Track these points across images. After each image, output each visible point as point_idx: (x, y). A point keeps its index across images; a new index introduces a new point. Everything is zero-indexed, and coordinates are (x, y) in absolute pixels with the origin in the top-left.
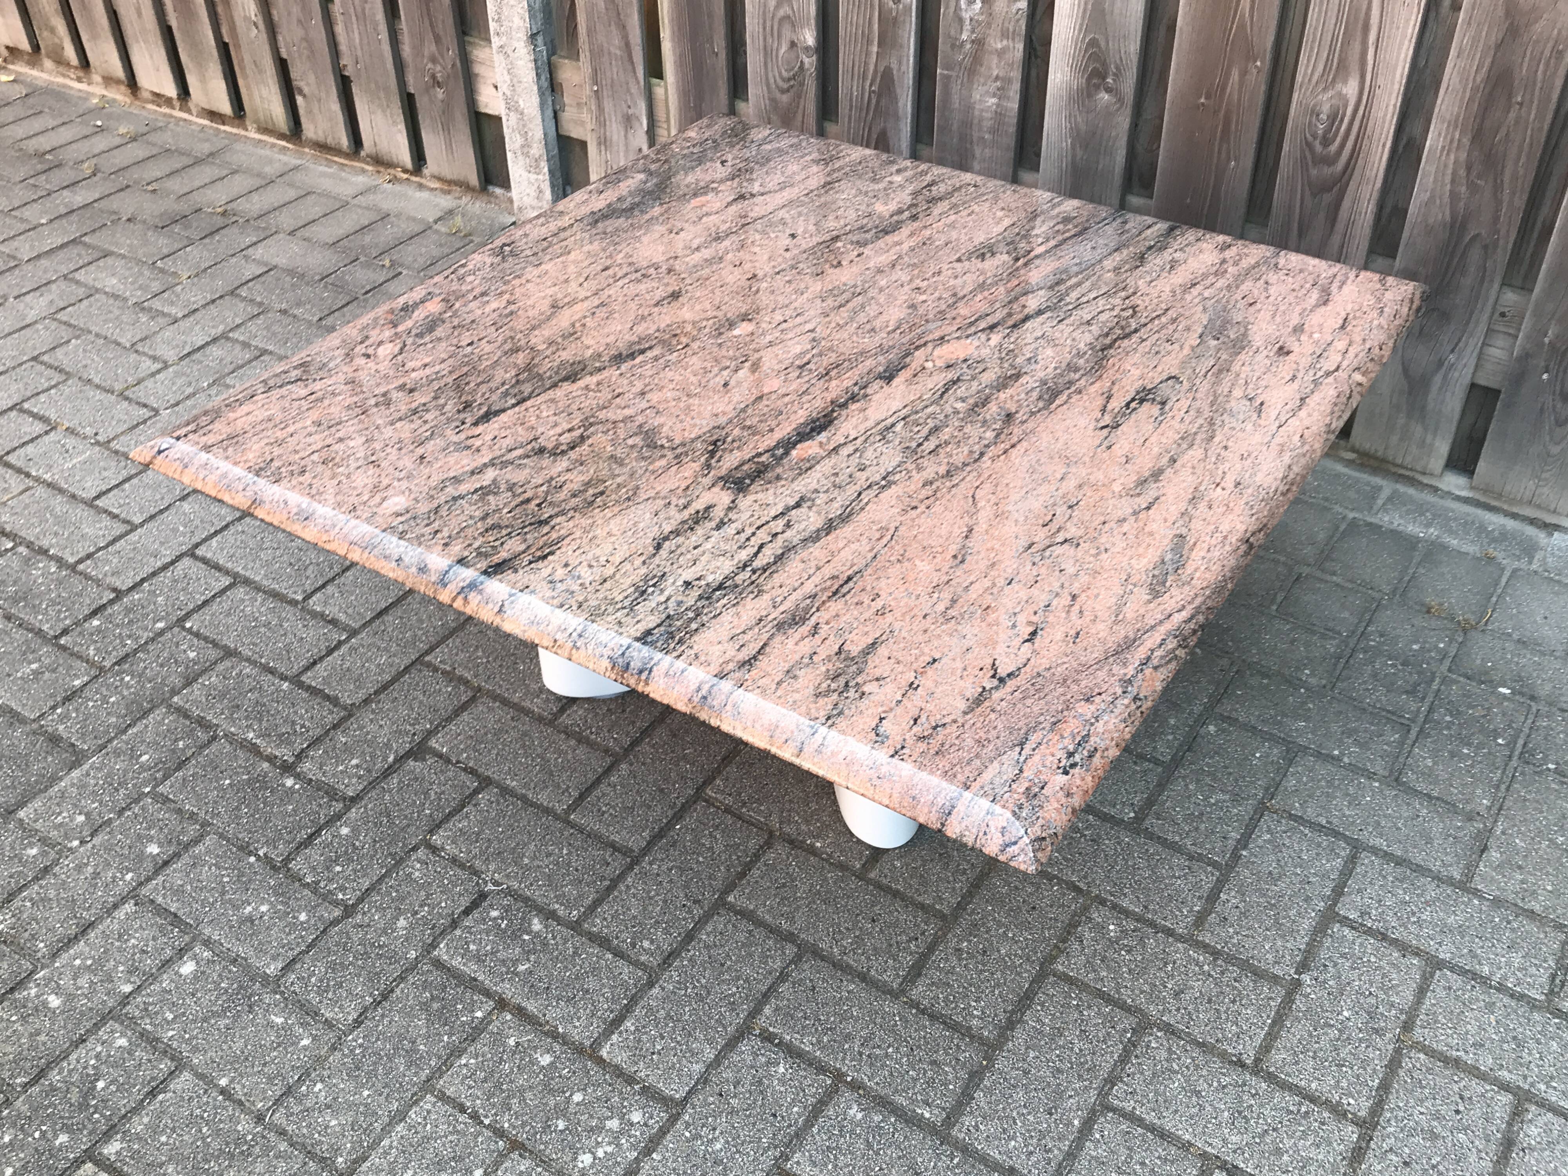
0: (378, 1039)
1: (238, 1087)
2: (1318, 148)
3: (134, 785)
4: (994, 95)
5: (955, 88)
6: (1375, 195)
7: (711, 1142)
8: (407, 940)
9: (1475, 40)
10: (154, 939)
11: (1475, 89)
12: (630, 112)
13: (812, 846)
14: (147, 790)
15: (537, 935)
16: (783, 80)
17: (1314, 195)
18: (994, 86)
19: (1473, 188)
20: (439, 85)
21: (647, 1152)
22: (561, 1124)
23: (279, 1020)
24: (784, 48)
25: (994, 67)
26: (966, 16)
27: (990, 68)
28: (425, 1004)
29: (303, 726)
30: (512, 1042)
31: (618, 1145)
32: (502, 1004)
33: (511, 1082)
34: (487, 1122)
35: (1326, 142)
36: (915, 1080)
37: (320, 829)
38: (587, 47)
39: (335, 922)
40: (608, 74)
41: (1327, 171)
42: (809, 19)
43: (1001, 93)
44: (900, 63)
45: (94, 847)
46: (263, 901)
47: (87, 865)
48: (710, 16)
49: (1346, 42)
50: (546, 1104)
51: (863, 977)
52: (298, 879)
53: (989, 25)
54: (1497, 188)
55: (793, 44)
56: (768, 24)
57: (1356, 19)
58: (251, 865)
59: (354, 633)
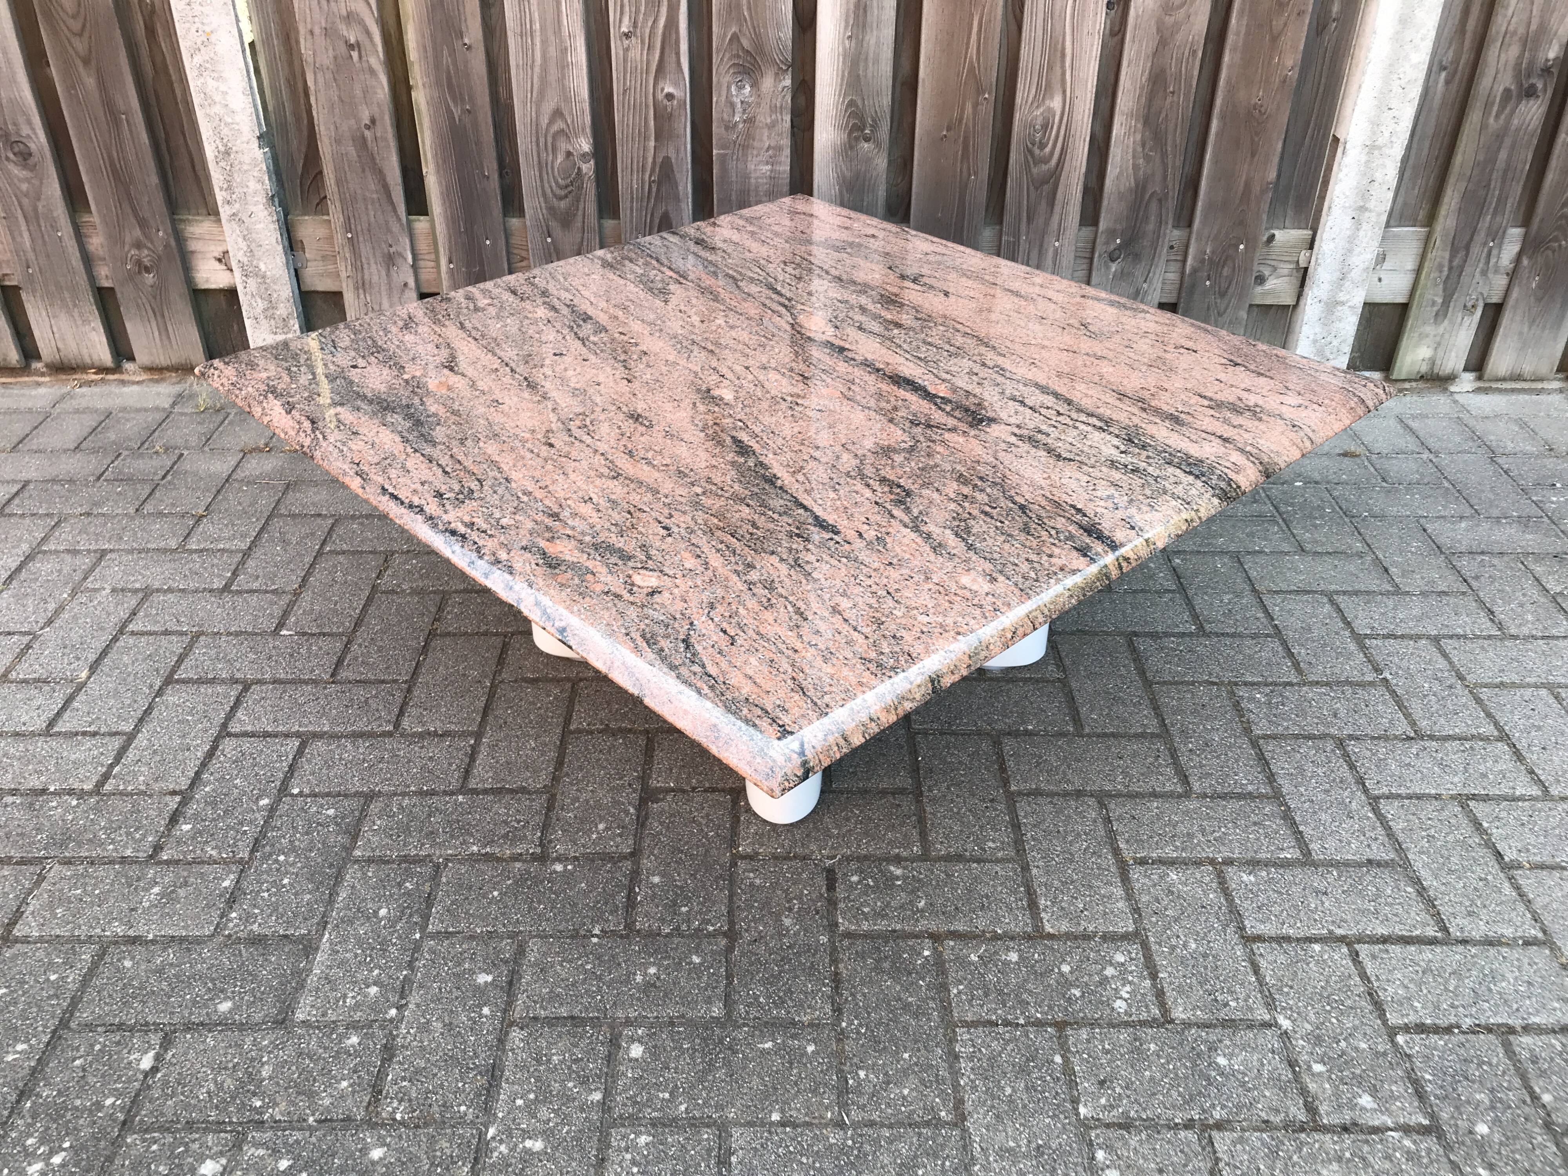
0: (869, 1013)
1: (794, 1113)
2: (1037, 151)
3: (399, 938)
4: (767, 163)
5: (732, 165)
6: (1082, 178)
7: (1185, 946)
8: (805, 930)
9: (1138, 52)
10: (576, 1046)
11: (1142, 88)
12: (392, 250)
13: (1026, 730)
14: (418, 936)
15: (905, 878)
16: (561, 188)
17: (1036, 189)
18: (764, 156)
19: (1147, 158)
20: (148, 270)
21: (1154, 976)
22: (1077, 993)
23: (769, 1045)
24: (560, 159)
25: (765, 139)
26: (737, 100)
27: (761, 140)
28: (876, 968)
29: (519, 822)
30: (974, 958)
31: (1130, 983)
32: (936, 938)
33: (1007, 985)
34: (1022, 1021)
35: (1042, 146)
36: (1258, 839)
37: (631, 890)
38: (337, 197)
39: (729, 949)
40: (364, 218)
41: (1045, 167)
42: (583, 129)
43: (772, 161)
44: (678, 152)
45: (418, 1005)
46: (646, 966)
47: (428, 1022)
48: (478, 143)
49: (1050, 68)
50: (1049, 985)
51: (1154, 795)
52: (653, 935)
53: (759, 104)
54: (1164, 155)
55: (569, 154)
56: (542, 140)
57: (1056, 50)
58: (600, 945)
59: (478, 735)
